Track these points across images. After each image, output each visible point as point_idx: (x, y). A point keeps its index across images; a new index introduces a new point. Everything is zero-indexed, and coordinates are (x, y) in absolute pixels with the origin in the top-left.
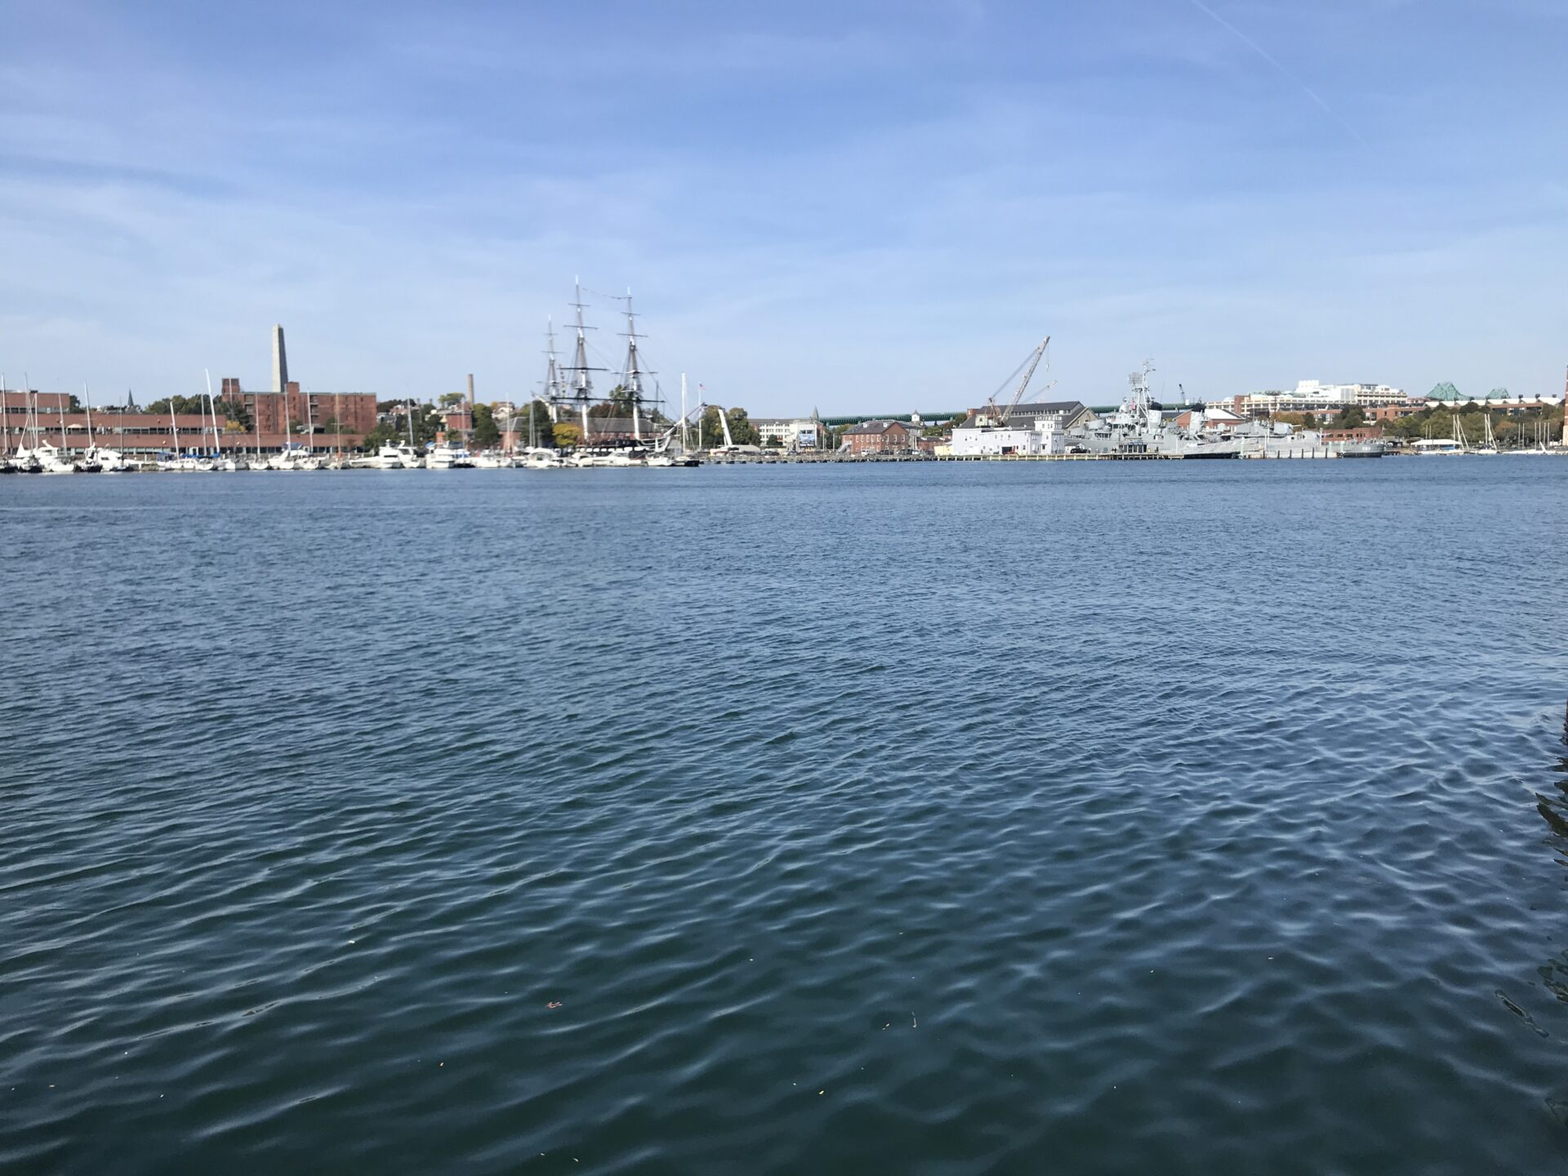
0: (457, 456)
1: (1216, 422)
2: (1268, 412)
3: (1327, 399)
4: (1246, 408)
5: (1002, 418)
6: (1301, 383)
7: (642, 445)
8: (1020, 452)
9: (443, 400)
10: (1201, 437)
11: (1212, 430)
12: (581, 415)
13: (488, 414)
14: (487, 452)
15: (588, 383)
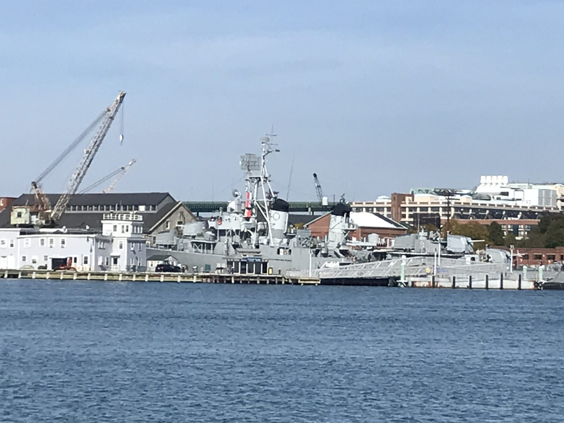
1: (366, 231)
2: (439, 219)
3: (519, 203)
4: (407, 213)
5: (52, 213)
6: (483, 179)
8: (79, 266)
10: (345, 253)
11: (361, 244)
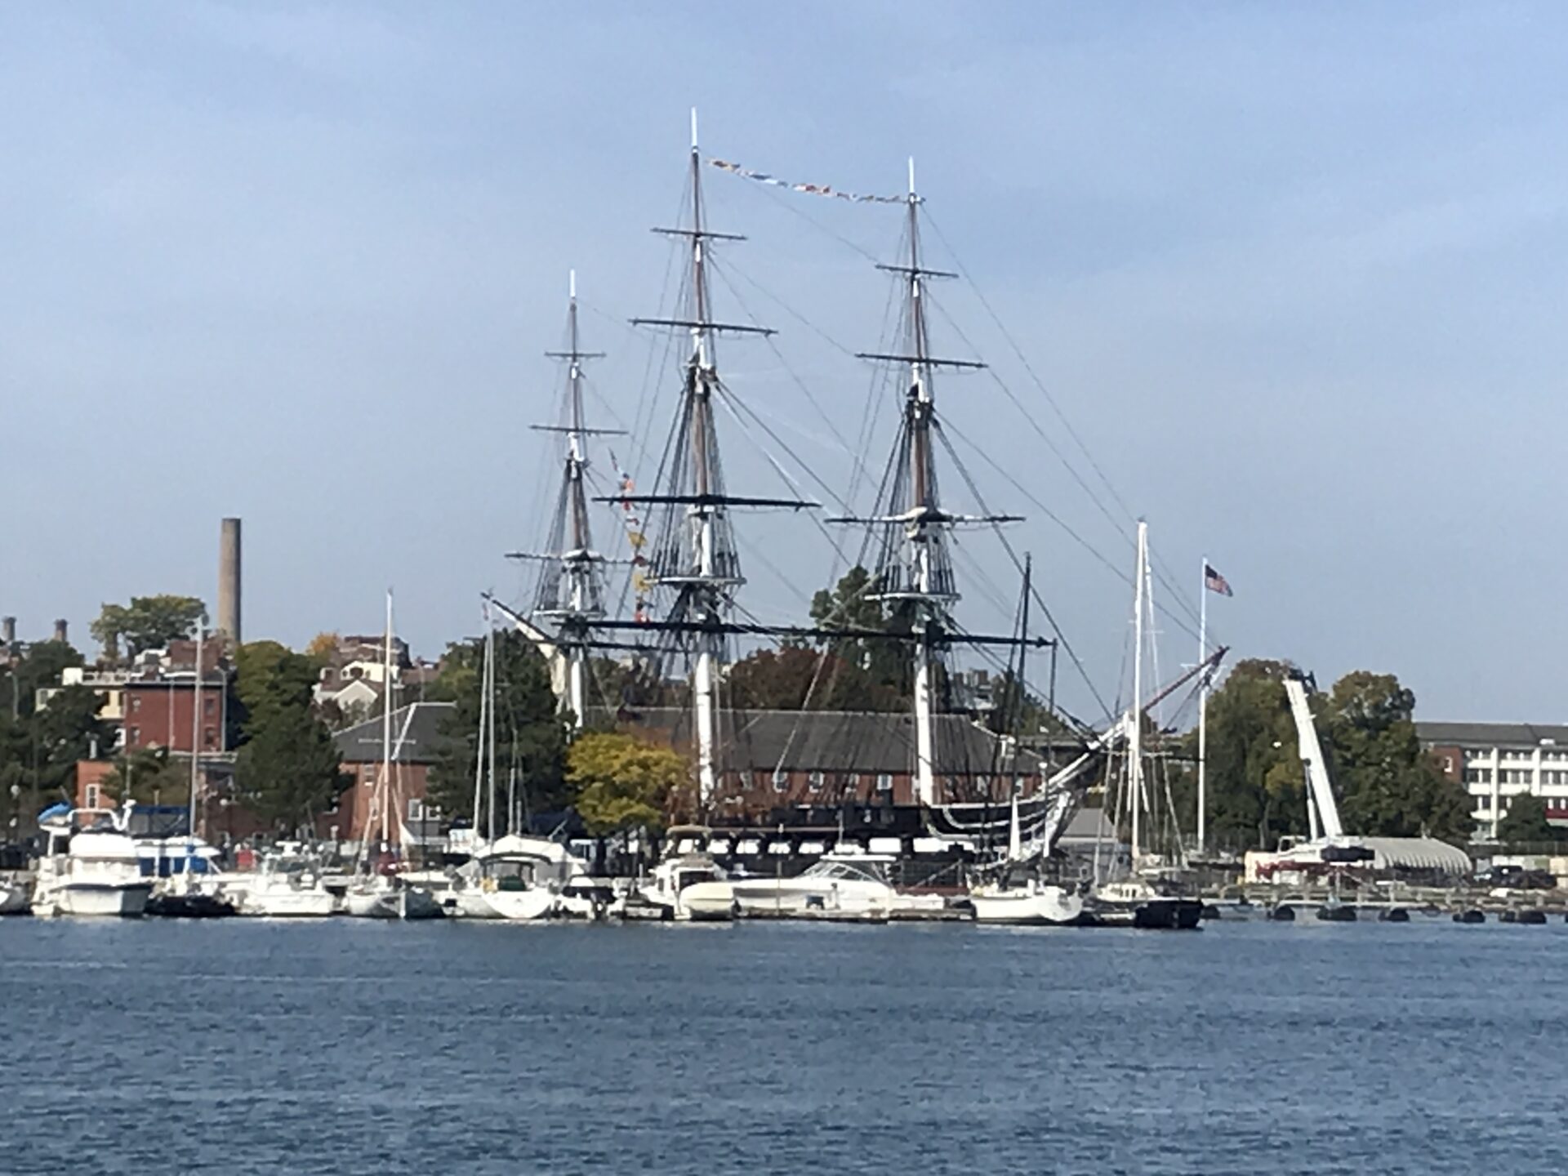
0: (166, 867)
7: (944, 828)
9: (113, 624)
12: (689, 695)
13: (297, 688)
14: (289, 848)
15: (724, 559)
